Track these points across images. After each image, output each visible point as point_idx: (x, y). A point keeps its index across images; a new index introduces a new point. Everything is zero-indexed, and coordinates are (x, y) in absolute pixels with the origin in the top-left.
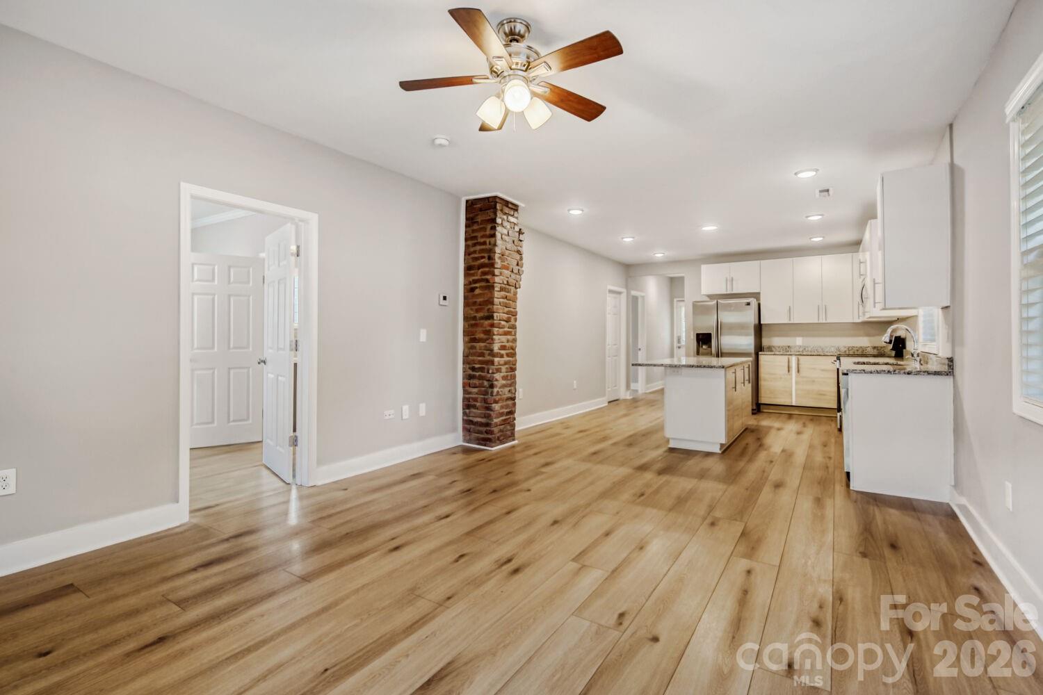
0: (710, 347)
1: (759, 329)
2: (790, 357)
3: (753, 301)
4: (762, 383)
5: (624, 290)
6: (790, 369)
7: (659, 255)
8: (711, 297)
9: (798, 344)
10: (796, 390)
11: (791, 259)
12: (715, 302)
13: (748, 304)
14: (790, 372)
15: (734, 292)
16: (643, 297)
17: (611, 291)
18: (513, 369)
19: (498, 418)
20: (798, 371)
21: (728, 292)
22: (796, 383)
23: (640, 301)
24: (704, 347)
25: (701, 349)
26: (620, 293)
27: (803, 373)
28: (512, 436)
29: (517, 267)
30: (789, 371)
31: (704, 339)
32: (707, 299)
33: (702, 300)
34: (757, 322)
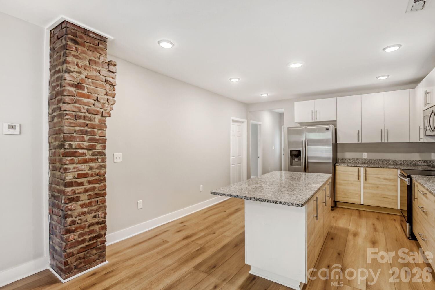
0: (300, 160)
1: (336, 146)
2: (360, 168)
3: (331, 127)
4: (338, 186)
5: (246, 121)
6: (360, 178)
7: (265, 95)
8: (301, 124)
9: (363, 157)
10: (364, 193)
11: (360, 96)
12: (304, 127)
13: (328, 129)
14: (360, 180)
15: (318, 120)
16: (260, 124)
17: (233, 121)
18: (101, 194)
19: (75, 246)
20: (366, 179)
21: (313, 121)
22: (364, 188)
23: (258, 127)
24: (296, 160)
25: (293, 161)
26: (243, 122)
27: (370, 180)
28: (102, 257)
29: (106, 97)
30: (358, 179)
31: (295, 155)
32: (299, 125)
33: (294, 126)
34: (334, 142)
